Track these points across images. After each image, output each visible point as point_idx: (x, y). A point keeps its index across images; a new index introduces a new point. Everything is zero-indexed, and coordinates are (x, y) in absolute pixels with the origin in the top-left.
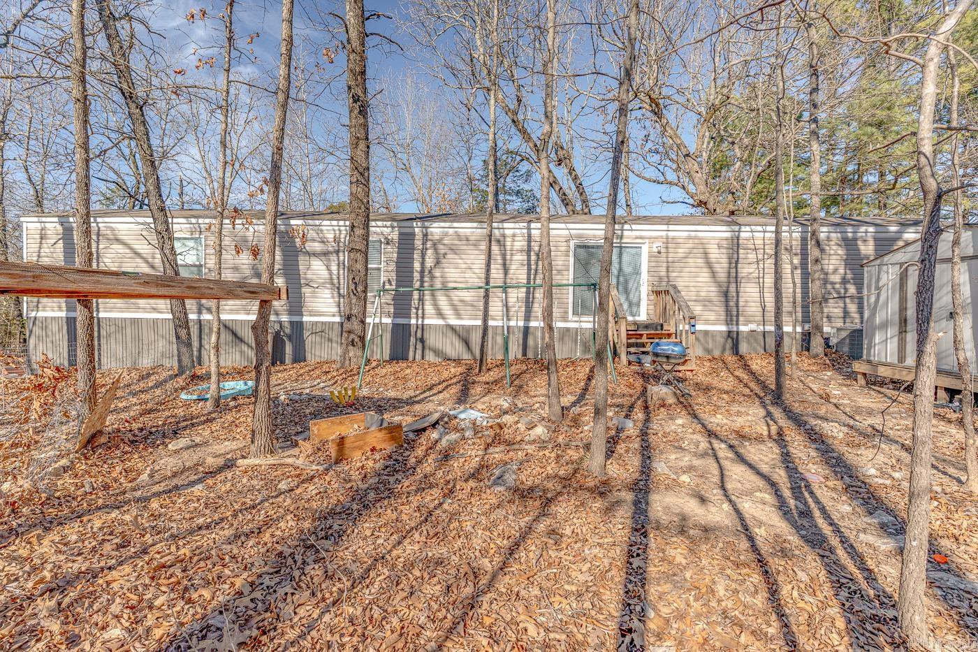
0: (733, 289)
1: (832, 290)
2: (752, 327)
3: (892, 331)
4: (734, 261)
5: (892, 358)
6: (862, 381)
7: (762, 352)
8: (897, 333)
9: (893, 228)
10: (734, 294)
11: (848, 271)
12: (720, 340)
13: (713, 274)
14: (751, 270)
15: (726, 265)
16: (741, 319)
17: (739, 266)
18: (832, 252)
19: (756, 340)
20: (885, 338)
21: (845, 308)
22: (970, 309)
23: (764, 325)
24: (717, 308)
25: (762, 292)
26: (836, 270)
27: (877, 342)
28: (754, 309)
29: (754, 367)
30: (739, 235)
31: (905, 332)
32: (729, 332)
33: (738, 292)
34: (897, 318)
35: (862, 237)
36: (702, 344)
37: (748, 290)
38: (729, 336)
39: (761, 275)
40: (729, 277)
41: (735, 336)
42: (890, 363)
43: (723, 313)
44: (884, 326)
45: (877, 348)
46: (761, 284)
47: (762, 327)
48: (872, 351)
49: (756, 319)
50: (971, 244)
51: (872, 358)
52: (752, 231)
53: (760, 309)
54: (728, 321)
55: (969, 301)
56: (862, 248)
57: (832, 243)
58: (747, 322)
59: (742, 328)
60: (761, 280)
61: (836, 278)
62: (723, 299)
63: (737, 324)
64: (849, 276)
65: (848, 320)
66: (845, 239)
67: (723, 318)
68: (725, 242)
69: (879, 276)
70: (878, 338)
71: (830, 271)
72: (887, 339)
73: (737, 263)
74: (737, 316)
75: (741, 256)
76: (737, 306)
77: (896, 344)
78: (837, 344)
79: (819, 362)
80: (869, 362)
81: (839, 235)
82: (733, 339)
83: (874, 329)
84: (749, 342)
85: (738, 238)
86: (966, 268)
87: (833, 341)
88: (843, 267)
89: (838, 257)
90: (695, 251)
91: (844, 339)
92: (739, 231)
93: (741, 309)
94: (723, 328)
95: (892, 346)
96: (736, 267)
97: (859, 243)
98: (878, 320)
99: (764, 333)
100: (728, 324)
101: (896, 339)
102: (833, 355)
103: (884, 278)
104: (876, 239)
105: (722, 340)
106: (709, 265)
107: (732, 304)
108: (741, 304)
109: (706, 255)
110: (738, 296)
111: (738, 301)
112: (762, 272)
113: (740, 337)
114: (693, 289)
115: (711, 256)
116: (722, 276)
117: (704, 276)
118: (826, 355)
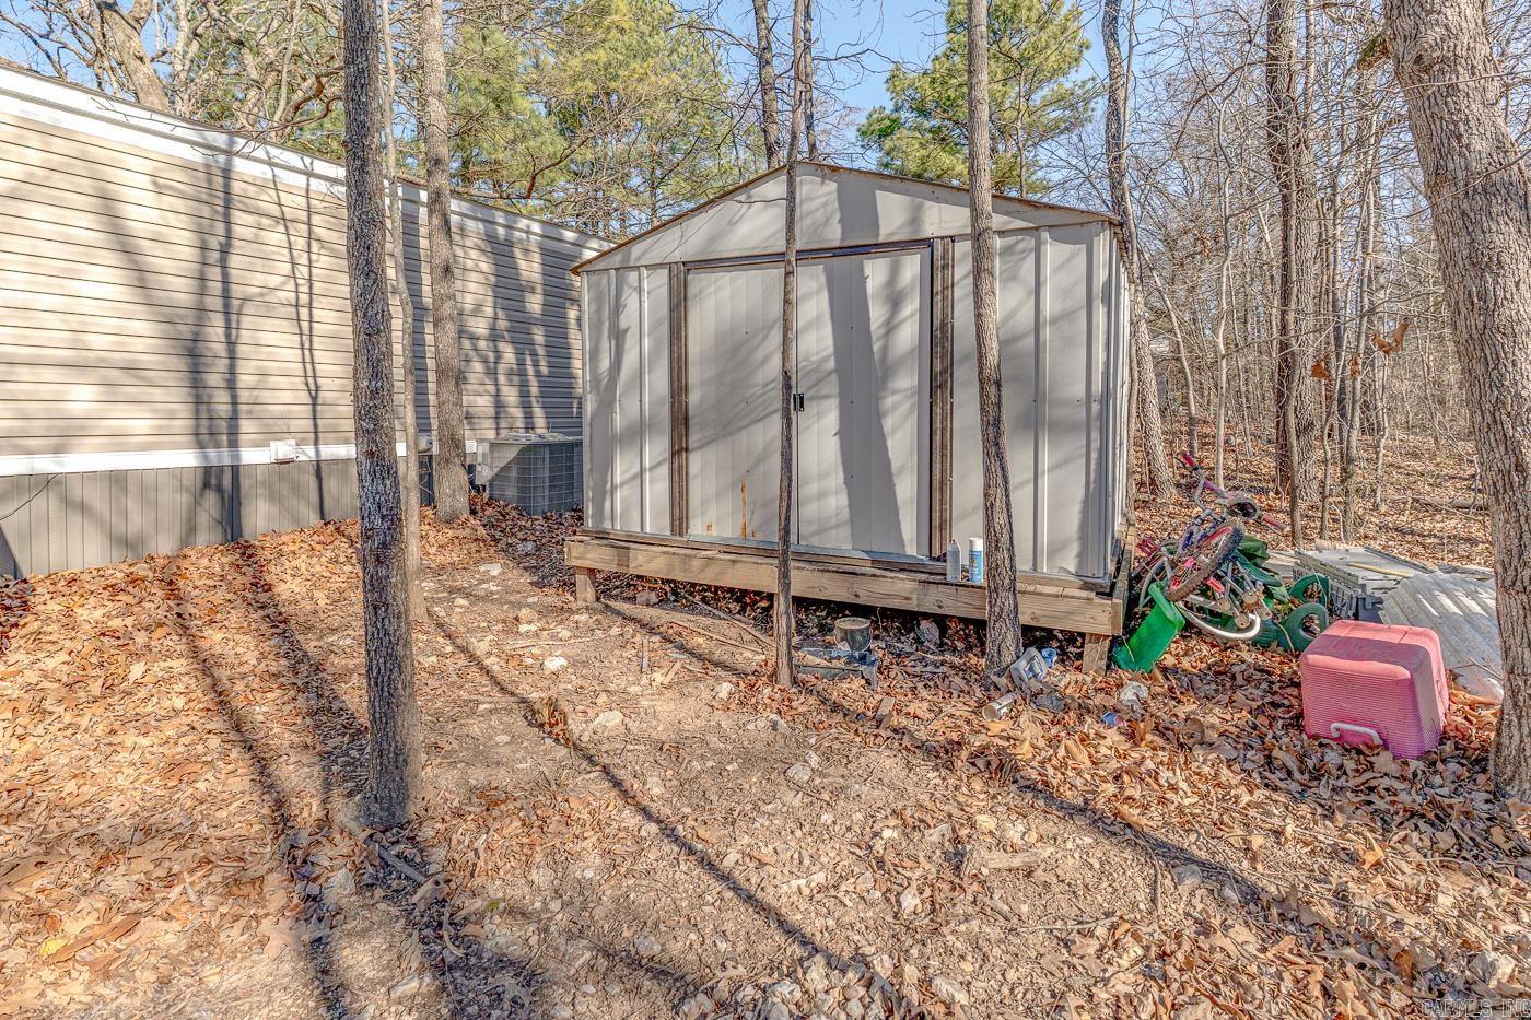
0: (215, 331)
1: (472, 353)
2: (283, 449)
3: (656, 449)
4: (214, 243)
5: (656, 521)
6: (587, 592)
7: (314, 520)
8: (667, 455)
9: (569, 235)
10: (220, 349)
11: (501, 314)
12: (174, 502)
13: (141, 277)
14: (274, 281)
15: (189, 253)
16: (246, 426)
17: (235, 261)
18: (470, 264)
19: (296, 489)
20: (637, 469)
21: (497, 395)
22: (832, 386)
23: (316, 443)
24: (157, 394)
25: (306, 347)
26: (478, 307)
27: (618, 479)
28: (286, 397)
29: (287, 589)
30: (229, 163)
31: (687, 450)
32: (207, 470)
33: (231, 344)
34: (665, 412)
35: (521, 240)
36: (100, 523)
37: (265, 338)
38: (206, 485)
39: (304, 298)
40: (202, 292)
41: (227, 482)
42: (654, 536)
43: (185, 410)
44: (637, 433)
45: (618, 495)
46: (305, 325)
47: (310, 451)
48: (607, 505)
49: (295, 425)
50: (837, 216)
51: (607, 525)
52: (271, 164)
53: (305, 397)
54: (202, 437)
55: (831, 364)
56: (522, 264)
57: (469, 243)
58: (270, 435)
59: (250, 456)
60: (304, 313)
61: (480, 326)
62: (179, 363)
63: (234, 444)
64: (503, 324)
65: (503, 424)
66: (491, 238)
67: (183, 424)
68: (179, 175)
69: (618, 298)
70: (622, 468)
71: (468, 308)
72: (642, 471)
73: (225, 250)
74: (234, 417)
75: (238, 231)
76: (232, 386)
77: (663, 486)
78: (491, 481)
79: (461, 533)
80: (601, 536)
81: (481, 226)
82: (220, 489)
83: (612, 442)
84: (274, 497)
85: (227, 174)
86: (823, 279)
87: (484, 474)
88: (489, 301)
89: (480, 278)
90: (58, 180)
91: (505, 468)
92: (229, 153)
93: (243, 396)
94: (188, 459)
95: (657, 489)
96: (224, 266)
97: (518, 253)
98: (619, 422)
99: (318, 468)
100: (201, 446)
101: (664, 470)
102: (489, 511)
103: (631, 301)
104: (544, 252)
105: (185, 499)
106: (123, 244)
107: (214, 379)
108: (245, 380)
109: (108, 208)
110: (232, 356)
111: (232, 371)
112: (305, 289)
113: (245, 483)
114: (53, 321)
115: (129, 211)
116: (179, 289)
117: (104, 283)
118: (473, 512)
